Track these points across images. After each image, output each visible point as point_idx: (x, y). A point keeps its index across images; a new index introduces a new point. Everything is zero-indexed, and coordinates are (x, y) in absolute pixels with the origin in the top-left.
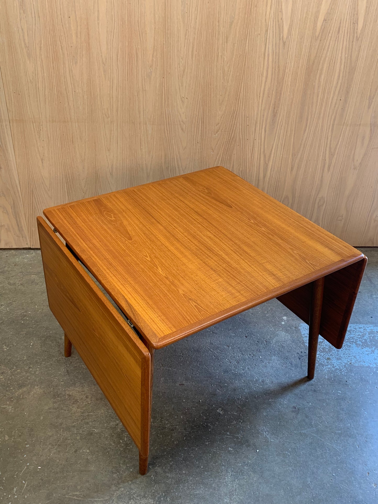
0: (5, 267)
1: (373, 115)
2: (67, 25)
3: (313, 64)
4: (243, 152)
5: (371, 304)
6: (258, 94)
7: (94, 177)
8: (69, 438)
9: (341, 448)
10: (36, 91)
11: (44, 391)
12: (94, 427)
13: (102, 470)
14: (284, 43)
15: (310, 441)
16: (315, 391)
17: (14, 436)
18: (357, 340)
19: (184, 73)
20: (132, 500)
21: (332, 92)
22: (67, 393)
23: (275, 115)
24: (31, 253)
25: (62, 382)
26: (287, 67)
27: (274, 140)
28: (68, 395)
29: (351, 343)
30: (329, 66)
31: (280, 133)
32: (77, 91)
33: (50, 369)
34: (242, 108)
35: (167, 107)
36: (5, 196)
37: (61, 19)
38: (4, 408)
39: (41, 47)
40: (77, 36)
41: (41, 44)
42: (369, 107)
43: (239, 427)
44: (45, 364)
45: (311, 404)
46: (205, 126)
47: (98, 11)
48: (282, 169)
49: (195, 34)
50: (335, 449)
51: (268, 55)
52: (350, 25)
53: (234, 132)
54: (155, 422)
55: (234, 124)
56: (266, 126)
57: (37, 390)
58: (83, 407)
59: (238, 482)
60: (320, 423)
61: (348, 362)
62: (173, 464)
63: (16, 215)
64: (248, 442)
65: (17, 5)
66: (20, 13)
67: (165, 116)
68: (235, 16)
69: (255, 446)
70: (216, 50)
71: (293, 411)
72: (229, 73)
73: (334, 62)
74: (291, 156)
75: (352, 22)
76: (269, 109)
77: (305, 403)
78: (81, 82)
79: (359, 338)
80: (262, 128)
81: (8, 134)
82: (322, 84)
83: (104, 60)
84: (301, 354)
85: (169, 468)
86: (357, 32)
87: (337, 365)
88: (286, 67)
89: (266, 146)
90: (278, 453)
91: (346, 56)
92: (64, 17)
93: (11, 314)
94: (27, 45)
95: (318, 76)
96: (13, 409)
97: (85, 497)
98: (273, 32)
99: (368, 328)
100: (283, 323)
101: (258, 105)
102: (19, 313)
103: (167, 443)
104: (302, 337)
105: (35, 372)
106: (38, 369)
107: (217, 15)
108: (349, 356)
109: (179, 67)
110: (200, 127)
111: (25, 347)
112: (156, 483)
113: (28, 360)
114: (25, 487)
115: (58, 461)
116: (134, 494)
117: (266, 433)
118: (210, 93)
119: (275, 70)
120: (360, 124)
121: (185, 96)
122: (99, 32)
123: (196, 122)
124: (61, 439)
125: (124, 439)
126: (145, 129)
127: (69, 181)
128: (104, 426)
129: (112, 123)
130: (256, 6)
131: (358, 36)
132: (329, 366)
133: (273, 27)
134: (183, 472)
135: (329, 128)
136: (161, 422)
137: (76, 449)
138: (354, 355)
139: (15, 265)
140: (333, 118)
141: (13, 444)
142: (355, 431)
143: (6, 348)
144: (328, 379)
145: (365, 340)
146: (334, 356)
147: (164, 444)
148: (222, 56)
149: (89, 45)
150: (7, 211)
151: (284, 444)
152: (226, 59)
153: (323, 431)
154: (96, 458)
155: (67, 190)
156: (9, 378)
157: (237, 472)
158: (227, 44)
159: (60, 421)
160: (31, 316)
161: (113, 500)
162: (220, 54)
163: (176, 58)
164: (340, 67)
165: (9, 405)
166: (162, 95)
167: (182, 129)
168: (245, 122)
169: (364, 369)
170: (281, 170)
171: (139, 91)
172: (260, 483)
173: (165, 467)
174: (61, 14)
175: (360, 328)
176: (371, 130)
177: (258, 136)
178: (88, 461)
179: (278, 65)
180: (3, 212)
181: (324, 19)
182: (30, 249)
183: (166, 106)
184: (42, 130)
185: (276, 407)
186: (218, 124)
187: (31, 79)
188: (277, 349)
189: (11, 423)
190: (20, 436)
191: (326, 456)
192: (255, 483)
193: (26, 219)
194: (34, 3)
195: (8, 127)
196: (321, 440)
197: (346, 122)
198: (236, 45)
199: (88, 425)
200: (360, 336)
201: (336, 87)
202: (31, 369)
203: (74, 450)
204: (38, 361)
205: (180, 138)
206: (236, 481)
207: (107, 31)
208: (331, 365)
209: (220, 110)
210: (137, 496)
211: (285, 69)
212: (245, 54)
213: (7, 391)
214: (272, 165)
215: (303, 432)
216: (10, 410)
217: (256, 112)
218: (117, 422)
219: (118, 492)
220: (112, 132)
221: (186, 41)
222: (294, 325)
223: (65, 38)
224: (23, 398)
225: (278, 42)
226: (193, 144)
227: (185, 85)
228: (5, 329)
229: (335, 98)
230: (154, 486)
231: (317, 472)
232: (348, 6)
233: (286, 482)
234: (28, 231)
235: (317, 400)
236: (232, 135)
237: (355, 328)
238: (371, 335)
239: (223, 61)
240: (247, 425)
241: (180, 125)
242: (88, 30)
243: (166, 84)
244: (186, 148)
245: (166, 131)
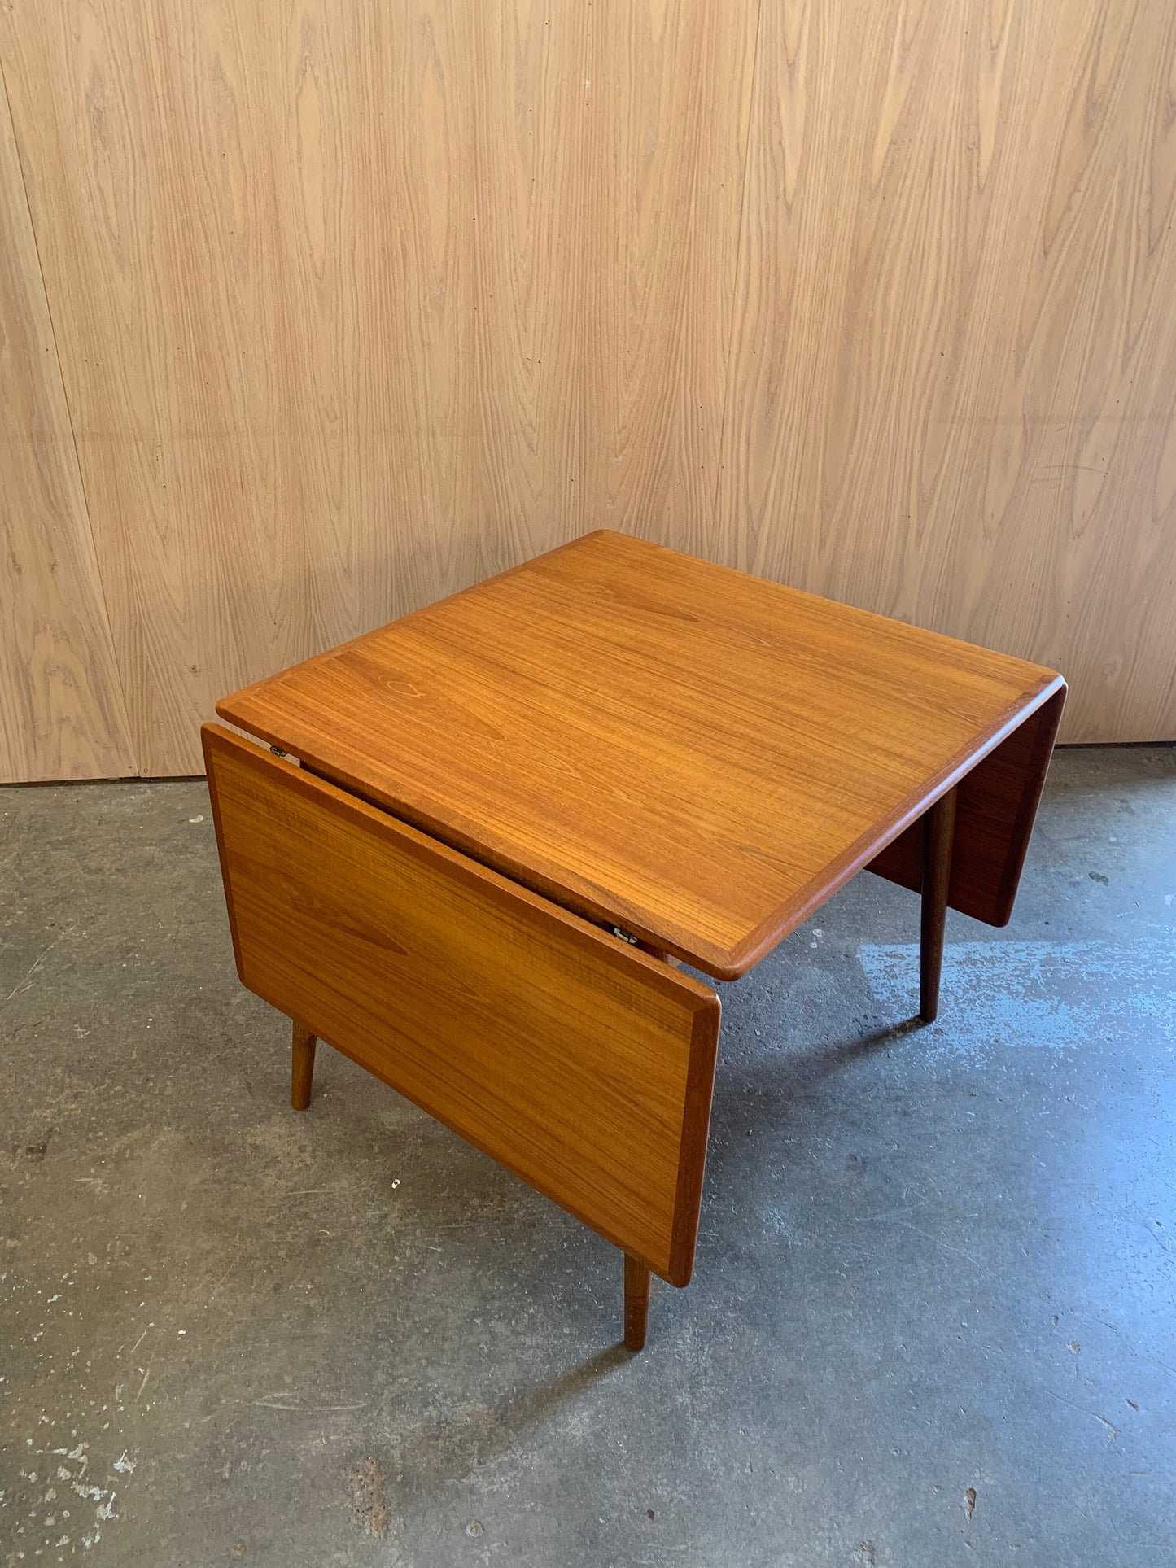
0: (74, 828)
1: (1029, 393)
2: (219, 176)
3: (867, 261)
4: (691, 501)
5: (1045, 891)
6: (726, 345)
7: (302, 581)
8: (258, 1255)
9: (980, 1255)
10: (143, 355)
11: (188, 1138)
12: (323, 1226)
13: (349, 1334)
14: (789, 209)
15: (899, 1241)
16: (905, 1114)
17: (112, 1254)
18: (1011, 981)
19: (529, 294)
20: (431, 1408)
21: (920, 335)
22: (249, 1140)
23: (771, 399)
24: (142, 790)
25: (236, 1112)
26: (798, 273)
27: (773, 466)
28: (251, 1145)
29: (997, 989)
30: (910, 263)
31: (788, 446)
32: (251, 352)
33: (202, 1081)
34: (685, 384)
35: (488, 387)
36: (68, 640)
37: (203, 161)
38: (84, 1184)
39: (151, 238)
40: (245, 205)
41: (151, 229)
42: (1018, 372)
43: (708, 1212)
44: (187, 1070)
45: (896, 1147)
46: (589, 435)
47: (299, 136)
48: (795, 542)
49: (554, 190)
50: (965, 1259)
51: (749, 239)
52: (960, 155)
53: (665, 448)
54: (486, 1206)
55: (666, 428)
56: (749, 430)
57: (169, 1136)
58: (293, 1175)
59: (711, 1352)
60: (923, 1195)
61: (991, 1037)
62: (538, 1312)
63: (99, 688)
64: (732, 1249)
65: (84, 126)
66: (95, 149)
67: (482, 410)
68: (657, 139)
69: (752, 1258)
70: (611, 231)
71: (849, 1168)
72: (647, 290)
73: (920, 253)
74: (817, 507)
75: (964, 148)
76: (756, 384)
77: (880, 1144)
78: (258, 327)
79: (1017, 976)
80: (739, 437)
81: (71, 473)
82: (892, 312)
83: (319, 265)
84: (865, 1022)
85: (526, 1322)
86: (978, 172)
87: (960, 1047)
88: (795, 272)
89: (751, 485)
90: (813, 1274)
91: (953, 235)
92: (209, 154)
93: (93, 947)
94: (116, 233)
95: (881, 291)
96: (106, 1185)
97: (305, 1402)
98: (759, 177)
99: (1038, 949)
100: (814, 945)
101: (727, 374)
102: (115, 944)
103: (519, 1259)
104: (866, 979)
105: (162, 1091)
106: (169, 1083)
107: (612, 138)
108: (992, 1024)
109: (517, 280)
110: (577, 438)
111: (134, 1028)
112: (492, 1362)
113: (142, 1060)
114: (143, 1385)
115: (230, 1314)
116: (436, 1391)
117: (780, 1224)
118: (598, 347)
119: (768, 278)
120: (996, 418)
121: (533, 357)
122: (302, 193)
123: (566, 427)
124: (238, 1257)
125: (404, 1253)
126: (431, 447)
127: (235, 593)
128: (350, 1221)
129: (345, 433)
130: (712, 111)
131: (982, 181)
132: (941, 1050)
133: (758, 165)
134: (565, 1331)
135: (916, 431)
136: (501, 1206)
137: (276, 1282)
138: (1005, 1019)
139: (100, 824)
140: (924, 402)
141: (110, 1274)
142: (1017, 1213)
143: (83, 1033)
144: (938, 1083)
145: (1033, 980)
146: (951, 1025)
147: (511, 1262)
148: (626, 247)
149: (278, 228)
150: (74, 680)
151: (828, 1251)
152: (637, 254)
153: (930, 1214)
154: (331, 1305)
155: (232, 618)
156: (93, 1109)
157: (708, 1326)
158: (639, 214)
159: (232, 1212)
160: (148, 948)
161: (382, 1409)
162: (622, 242)
163: (507, 254)
164: (938, 266)
165: (96, 1176)
166: (474, 357)
167: (530, 446)
168: (695, 421)
169: (1032, 1054)
170: (795, 547)
171: (413, 347)
172: (770, 1352)
173: (516, 1321)
174: (201, 148)
175: (1017, 951)
176: (1025, 432)
177: (729, 456)
178: (309, 1313)
179: (776, 265)
180: (64, 683)
181: (892, 140)
182: (138, 780)
183: (485, 383)
184: (160, 457)
185: (805, 1159)
186: (624, 427)
187: (129, 323)
188: (801, 1011)
189: (101, 1221)
190: (128, 1254)
191: (941, 1279)
192: (757, 1352)
193: (125, 701)
194: (131, 121)
195: (72, 453)
196: (926, 1238)
197: (958, 412)
198: (663, 215)
199: (308, 1221)
200: (1018, 973)
201: (930, 321)
202: (151, 1084)
203: (272, 1286)
204: (170, 1062)
205: (524, 469)
206: (707, 1349)
207: (324, 191)
208: (945, 1047)
209: (626, 391)
210: (445, 1398)
211: (794, 278)
212: (687, 241)
213: (88, 1140)
214: (769, 533)
215: (879, 1218)
216: (100, 1188)
217: (721, 393)
218: (385, 1209)
219: (395, 1389)
220: (346, 459)
221: (532, 209)
222: (844, 951)
223: (215, 211)
224: (131, 1158)
225: (774, 203)
226: (560, 483)
227: (533, 326)
228: (80, 985)
229: (928, 349)
230: (487, 1370)
231: (919, 1320)
232: (951, 104)
233: (840, 1347)
234: (132, 732)
235: (913, 1136)
236: (660, 455)
237: (1005, 953)
238: (1048, 967)
239: (631, 261)
240: (728, 1206)
241: (524, 433)
242: (274, 188)
243: (482, 325)
244: (540, 495)
245: (486, 449)
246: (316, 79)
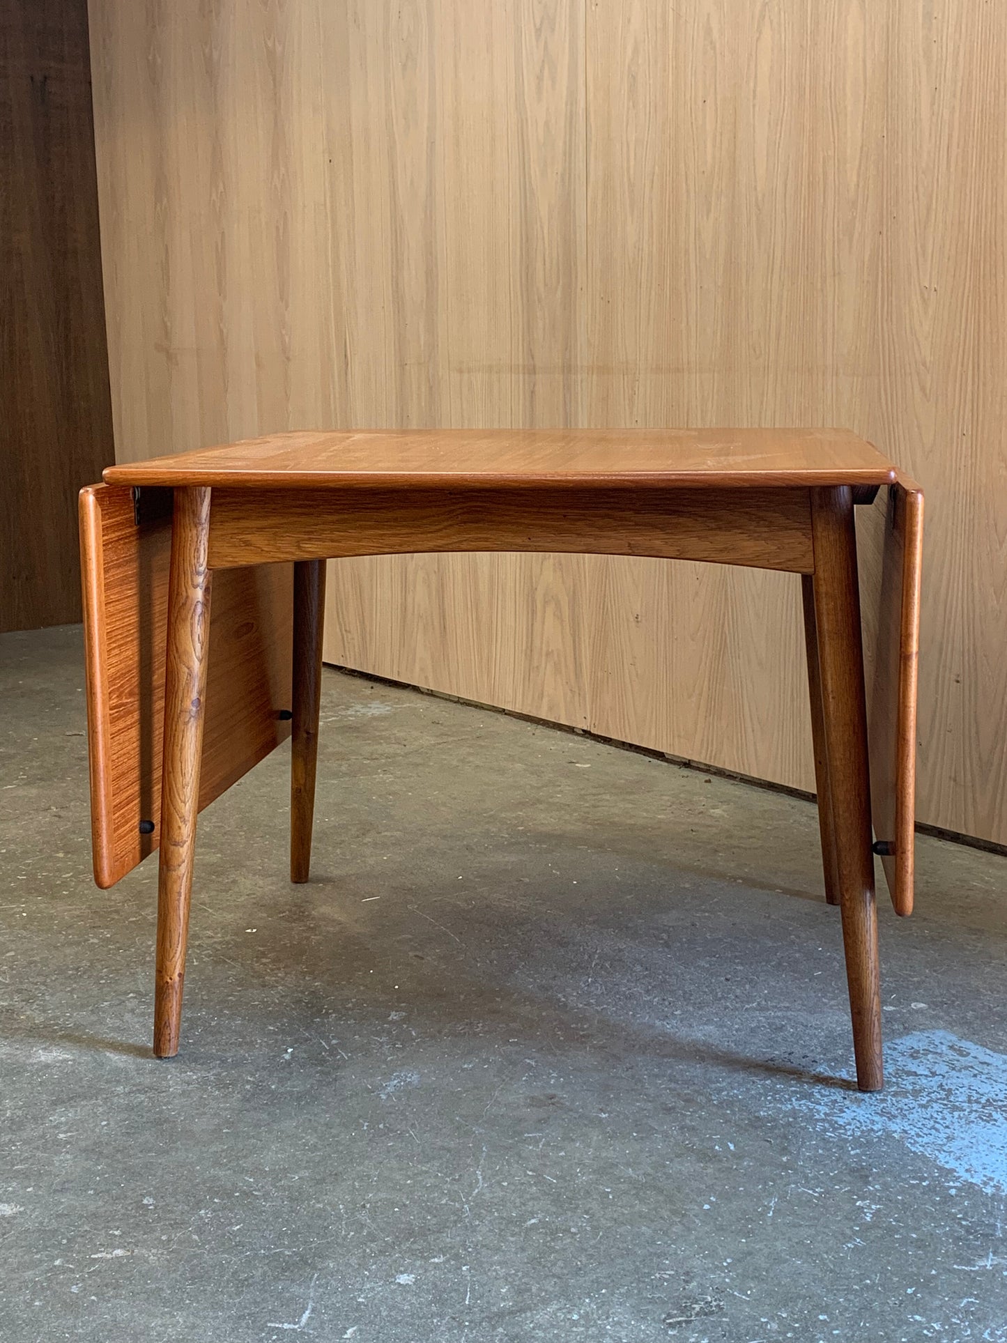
2: (700, 122)
10: (637, 292)
19: (928, 215)
35: (887, 319)
37: (690, 109)
39: (651, 182)
40: (714, 145)
41: (654, 175)
45: (604, 1115)
46: (983, 380)
47: (756, 76)
63: (575, 624)
67: (882, 347)
78: (713, 263)
83: (760, 198)
92: (697, 103)
94: (631, 181)
109: (918, 200)
110: (970, 383)
117: (399, 1083)
121: (930, 284)
122: (754, 129)
123: (957, 366)
126: (834, 388)
129: (765, 370)
144: (757, 1117)
149: (735, 163)
150: (561, 613)
163: (910, 172)
166: (877, 286)
167: (923, 389)
171: (826, 277)
183: (885, 315)
193: (589, 643)
205: (917, 417)
207: (769, 123)
221: (934, 120)
223: (692, 153)
226: (952, 438)
227: (931, 250)
234: (590, 678)
241: (918, 374)
242: (735, 127)
243: (885, 251)
244: (931, 451)
245: (883, 392)
246: (771, 22)
